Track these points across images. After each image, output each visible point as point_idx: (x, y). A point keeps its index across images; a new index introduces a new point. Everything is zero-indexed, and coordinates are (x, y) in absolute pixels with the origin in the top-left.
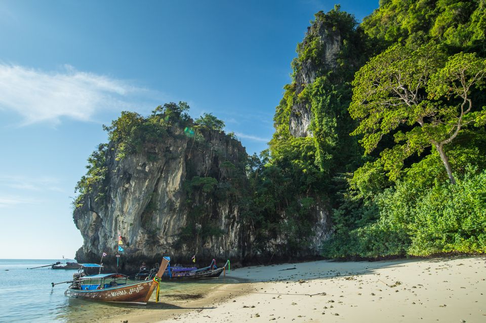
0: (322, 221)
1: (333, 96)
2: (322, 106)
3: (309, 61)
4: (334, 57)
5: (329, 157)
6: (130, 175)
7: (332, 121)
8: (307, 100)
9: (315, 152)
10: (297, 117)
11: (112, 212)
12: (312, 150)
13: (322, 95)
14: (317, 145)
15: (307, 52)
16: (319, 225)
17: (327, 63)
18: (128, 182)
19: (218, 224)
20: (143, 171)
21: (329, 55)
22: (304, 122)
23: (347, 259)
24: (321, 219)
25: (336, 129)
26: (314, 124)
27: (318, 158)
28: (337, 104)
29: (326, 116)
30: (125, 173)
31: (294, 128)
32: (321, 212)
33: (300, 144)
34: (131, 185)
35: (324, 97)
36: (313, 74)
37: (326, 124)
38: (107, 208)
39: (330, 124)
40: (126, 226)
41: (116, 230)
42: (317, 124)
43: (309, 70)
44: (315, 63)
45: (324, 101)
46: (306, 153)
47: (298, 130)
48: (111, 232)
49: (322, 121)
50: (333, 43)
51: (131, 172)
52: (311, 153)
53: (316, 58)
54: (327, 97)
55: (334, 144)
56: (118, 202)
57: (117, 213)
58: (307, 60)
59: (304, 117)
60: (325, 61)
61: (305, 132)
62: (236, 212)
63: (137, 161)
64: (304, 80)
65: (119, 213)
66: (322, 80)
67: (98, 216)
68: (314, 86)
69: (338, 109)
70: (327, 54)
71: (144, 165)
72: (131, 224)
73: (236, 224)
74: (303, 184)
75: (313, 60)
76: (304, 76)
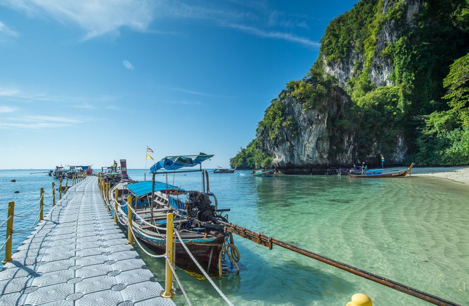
0: (400, 144)
1: (413, 55)
2: (404, 63)
3: (393, 21)
4: (413, 17)
5: (409, 103)
6: (312, 122)
7: (411, 75)
8: (389, 56)
9: (398, 99)
10: (379, 69)
11: (303, 142)
12: (395, 97)
13: (404, 54)
14: (400, 94)
15: (392, 13)
16: (398, 147)
17: (407, 23)
18: (312, 125)
19: (343, 146)
20: (318, 119)
21: (410, 16)
22: (384, 73)
23: (428, 166)
24: (399, 142)
25: (413, 81)
26: (394, 76)
27: (401, 104)
28: (415, 61)
29: (405, 71)
30: (309, 120)
31: (374, 76)
32: (400, 139)
33: (387, 93)
34: (313, 127)
35: (406, 56)
36: (395, 34)
37: (405, 77)
38: (299, 140)
39: (409, 77)
40: (310, 149)
41: (304, 151)
42: (397, 76)
43: (392, 30)
44: (398, 23)
45: (406, 59)
46: (391, 99)
47: (378, 78)
48: (302, 152)
49: (402, 74)
50: (414, 4)
51: (312, 120)
52: (395, 99)
53: (399, 19)
54: (408, 56)
55: (410, 93)
56: (306, 136)
57: (306, 142)
58: (391, 20)
59: (385, 69)
60: (406, 21)
61: (385, 80)
62: (352, 139)
63: (314, 113)
64: (386, 37)
65: (307, 142)
66: (404, 39)
67: (291, 144)
68: (397, 46)
69: (416, 65)
70: (408, 15)
71: (318, 116)
72: (313, 148)
73: (351, 146)
74: (392, 121)
75: (397, 21)
76: (387, 35)
